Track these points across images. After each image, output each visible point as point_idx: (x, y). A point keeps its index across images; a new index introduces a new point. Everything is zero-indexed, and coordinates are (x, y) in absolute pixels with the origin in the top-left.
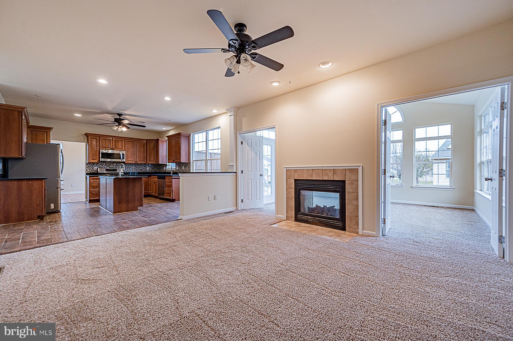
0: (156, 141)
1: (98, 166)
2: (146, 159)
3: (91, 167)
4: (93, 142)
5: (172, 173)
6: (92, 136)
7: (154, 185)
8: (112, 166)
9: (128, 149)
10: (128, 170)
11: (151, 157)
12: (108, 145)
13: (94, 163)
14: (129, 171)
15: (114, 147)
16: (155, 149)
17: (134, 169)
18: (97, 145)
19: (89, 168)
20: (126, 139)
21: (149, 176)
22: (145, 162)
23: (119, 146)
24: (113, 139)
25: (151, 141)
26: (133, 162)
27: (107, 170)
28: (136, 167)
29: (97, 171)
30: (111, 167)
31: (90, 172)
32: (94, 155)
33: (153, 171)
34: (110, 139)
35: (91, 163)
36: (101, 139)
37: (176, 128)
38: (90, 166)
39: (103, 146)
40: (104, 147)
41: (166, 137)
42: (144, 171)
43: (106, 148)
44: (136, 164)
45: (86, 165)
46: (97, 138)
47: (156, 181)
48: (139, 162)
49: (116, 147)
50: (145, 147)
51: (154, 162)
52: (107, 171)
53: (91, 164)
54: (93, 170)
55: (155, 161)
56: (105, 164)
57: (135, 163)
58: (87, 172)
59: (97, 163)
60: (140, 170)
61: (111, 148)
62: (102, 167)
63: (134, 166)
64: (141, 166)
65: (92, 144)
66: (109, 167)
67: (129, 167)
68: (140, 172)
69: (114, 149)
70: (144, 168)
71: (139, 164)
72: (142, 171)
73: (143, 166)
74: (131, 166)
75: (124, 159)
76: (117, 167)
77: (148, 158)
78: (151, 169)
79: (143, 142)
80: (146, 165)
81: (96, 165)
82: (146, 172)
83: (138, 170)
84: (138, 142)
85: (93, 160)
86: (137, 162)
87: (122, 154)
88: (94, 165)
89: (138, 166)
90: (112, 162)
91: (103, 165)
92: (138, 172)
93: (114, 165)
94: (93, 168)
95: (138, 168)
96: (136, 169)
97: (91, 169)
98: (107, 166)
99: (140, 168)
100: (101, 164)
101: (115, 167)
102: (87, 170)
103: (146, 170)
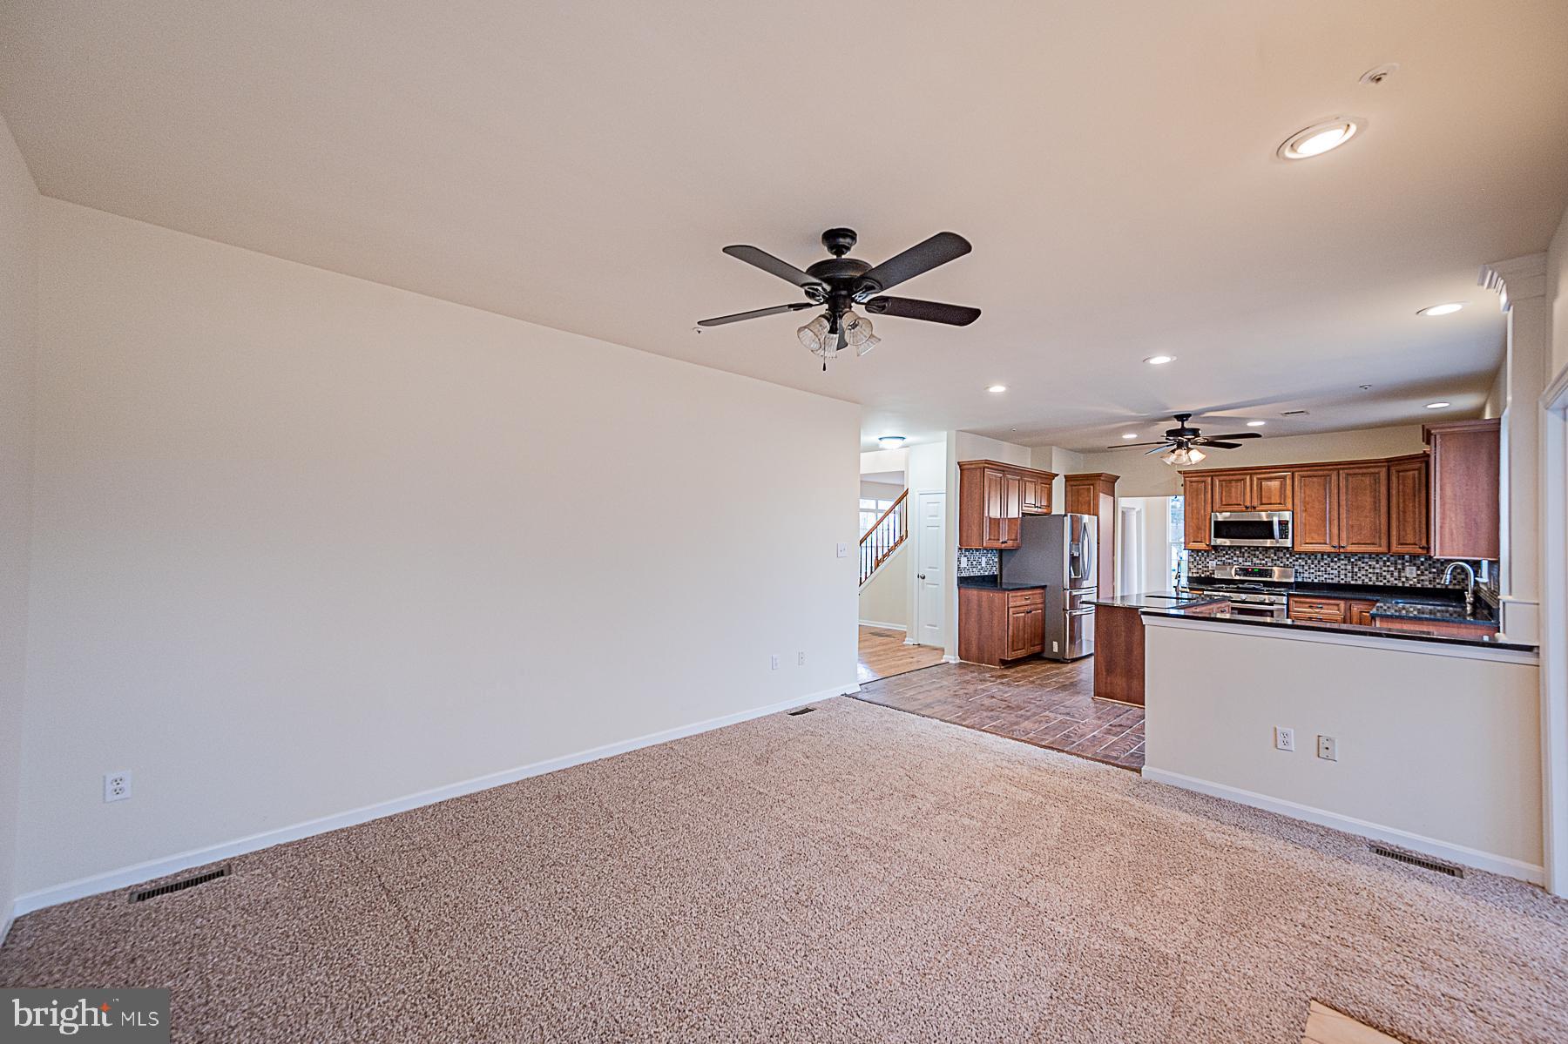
0: (1423, 464)
1: (1218, 558)
2: (1384, 537)
3: (1200, 562)
4: (1195, 493)
6: (1192, 477)
8: (1260, 560)
9: (1305, 501)
10: (1320, 573)
11: (1405, 530)
12: (1236, 498)
13: (1207, 551)
14: (1321, 578)
15: (1255, 504)
17: (1343, 572)
18: (1205, 501)
19: (1196, 564)
20: (1297, 471)
22: (1383, 549)
23: (1273, 498)
24: (1252, 478)
25: (1404, 465)
26: (1327, 548)
27: (1241, 571)
28: (1354, 565)
30: (1258, 562)
31: (1198, 575)
32: (1199, 529)
34: (1244, 480)
35: (1198, 551)
36: (1216, 483)
38: (1198, 558)
39: (1222, 501)
40: (1225, 503)
42: (1392, 581)
43: (1230, 506)
46: (1204, 482)
48: (1351, 548)
49: (1261, 501)
50: (1384, 488)
52: (1240, 575)
54: (1205, 569)
55: (1424, 543)
56: (1241, 552)
57: (1333, 550)
58: (1190, 575)
59: (1217, 551)
60: (1374, 578)
61: (1248, 504)
62: (1230, 561)
63: (1342, 562)
64: (1374, 563)
65: (1192, 498)
66: (1250, 564)
67: (1322, 564)
68: (1371, 583)
69: (1254, 508)
70: (1392, 569)
71: (1367, 556)
72: (1381, 581)
73: (1388, 564)
74: (1332, 562)
75: (1287, 537)
76: (1279, 562)
77: (1394, 532)
78: (1431, 575)
79: (1372, 470)
80: (1403, 559)
81: (1213, 556)
82: (1400, 585)
83: (1363, 578)
84: (1347, 474)
85: (1194, 542)
86: (1343, 547)
87: (1279, 521)
88: (1208, 556)
89: (1363, 563)
90: (1260, 548)
91: (1232, 556)
92: (1362, 583)
93: (1266, 557)
94: (1206, 565)
95: (1359, 570)
96: (1353, 572)
97: (1201, 567)
98: (1246, 559)
99: (1374, 568)
100: (1227, 552)
101: (1272, 562)
102: (1190, 568)
103: (1404, 579)
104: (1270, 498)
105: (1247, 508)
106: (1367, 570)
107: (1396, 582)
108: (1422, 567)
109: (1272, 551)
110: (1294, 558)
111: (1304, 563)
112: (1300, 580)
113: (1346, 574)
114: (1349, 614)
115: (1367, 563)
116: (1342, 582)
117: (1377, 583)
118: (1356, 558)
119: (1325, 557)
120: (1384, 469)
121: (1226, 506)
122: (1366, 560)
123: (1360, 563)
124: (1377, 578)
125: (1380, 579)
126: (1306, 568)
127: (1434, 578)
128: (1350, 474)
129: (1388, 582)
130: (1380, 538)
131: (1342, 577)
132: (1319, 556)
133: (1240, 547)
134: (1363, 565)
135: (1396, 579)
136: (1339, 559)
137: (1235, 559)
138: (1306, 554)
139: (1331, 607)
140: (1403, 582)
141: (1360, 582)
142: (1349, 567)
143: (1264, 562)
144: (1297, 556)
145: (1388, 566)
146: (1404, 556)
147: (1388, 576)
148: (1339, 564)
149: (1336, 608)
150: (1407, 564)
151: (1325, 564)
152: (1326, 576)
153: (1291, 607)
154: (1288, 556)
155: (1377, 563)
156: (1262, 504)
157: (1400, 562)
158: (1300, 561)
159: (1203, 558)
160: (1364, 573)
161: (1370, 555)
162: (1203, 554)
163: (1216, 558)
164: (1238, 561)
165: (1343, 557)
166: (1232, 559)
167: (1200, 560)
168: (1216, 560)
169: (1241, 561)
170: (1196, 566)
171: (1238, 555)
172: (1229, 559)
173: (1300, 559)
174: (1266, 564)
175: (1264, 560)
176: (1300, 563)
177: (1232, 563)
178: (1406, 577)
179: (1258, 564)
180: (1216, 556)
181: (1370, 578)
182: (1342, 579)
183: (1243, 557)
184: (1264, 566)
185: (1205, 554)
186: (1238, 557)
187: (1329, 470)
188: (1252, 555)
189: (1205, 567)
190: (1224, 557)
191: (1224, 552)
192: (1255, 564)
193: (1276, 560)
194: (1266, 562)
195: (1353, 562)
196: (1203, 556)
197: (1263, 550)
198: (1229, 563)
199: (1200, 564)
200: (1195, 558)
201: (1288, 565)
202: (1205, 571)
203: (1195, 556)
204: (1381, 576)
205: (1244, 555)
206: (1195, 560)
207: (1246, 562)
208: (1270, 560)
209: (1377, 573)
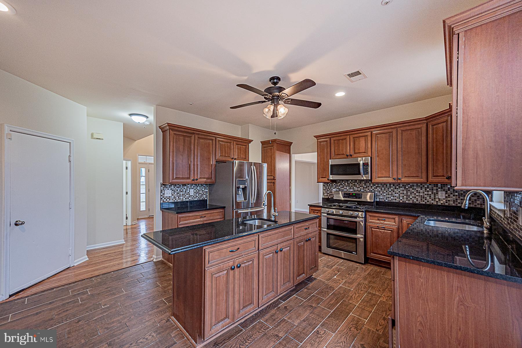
0: (449, 114)
1: (337, 187)
2: (424, 171)
3: (329, 190)
4: (322, 149)
6: (320, 139)
8: (358, 188)
10: (389, 196)
11: (437, 166)
12: (342, 150)
14: (389, 199)
15: (352, 153)
16: (449, 138)
17: (402, 195)
18: (327, 153)
19: (326, 191)
20: (374, 131)
22: (423, 180)
23: (361, 149)
24: (350, 137)
25: (438, 119)
26: (390, 180)
27: (346, 195)
31: (328, 197)
32: (324, 170)
34: (346, 138)
36: (332, 142)
38: (327, 187)
40: (336, 154)
42: (430, 201)
44: (398, 184)
45: (324, 186)
46: (327, 142)
48: (404, 180)
49: (355, 151)
52: (346, 197)
53: (328, 185)
55: (449, 175)
56: (348, 184)
57: (394, 181)
58: (324, 197)
60: (419, 199)
61: (347, 153)
62: (343, 189)
63: (401, 189)
64: (420, 189)
65: (321, 152)
66: (352, 190)
67: (390, 190)
68: (418, 202)
69: (351, 155)
70: (430, 193)
71: (415, 184)
72: (424, 201)
73: (428, 189)
74: (395, 189)
76: (367, 189)
77: (430, 168)
78: (455, 197)
79: (417, 126)
80: (437, 186)
81: (335, 186)
82: (435, 203)
83: (413, 199)
84: (402, 131)
85: (322, 178)
86: (399, 179)
87: (363, 163)
88: (332, 186)
89: (413, 189)
90: (357, 181)
91: (344, 186)
92: (413, 202)
93: (361, 186)
94: (331, 191)
95: (411, 194)
96: (407, 195)
97: (328, 192)
98: (351, 187)
99: (419, 193)
100: (341, 183)
101: (364, 189)
102: (324, 193)
103: (437, 200)
104: (359, 149)
105: (347, 156)
106: (415, 194)
107: (433, 202)
108: (449, 192)
109: (364, 182)
110: (375, 187)
111: (380, 190)
112: (378, 200)
113: (403, 197)
114: (400, 225)
115: (415, 189)
116: (401, 201)
117: (421, 203)
118: (409, 186)
119: (392, 185)
120: (425, 125)
121: (338, 155)
122: (415, 187)
123: (411, 189)
124: (421, 199)
126: (381, 192)
127: (457, 199)
128: (403, 131)
129: (428, 201)
130: (422, 173)
131: (401, 198)
132: (388, 185)
133: (348, 180)
135: (432, 200)
136: (399, 187)
137: (345, 187)
138: (381, 184)
139: (390, 220)
140: (437, 202)
141: (411, 202)
142: (405, 192)
143: (359, 189)
144: (377, 185)
145: (428, 191)
146: (437, 184)
147: (428, 198)
148: (399, 190)
149: (393, 220)
150: (439, 190)
151: (392, 190)
152: (392, 198)
153: (367, 219)
154: (371, 185)
155: (421, 189)
156: (355, 153)
157: (435, 188)
158: (378, 188)
160: (413, 195)
161: (417, 184)
162: (330, 185)
163: (336, 187)
164: (346, 189)
165: (401, 186)
166: (344, 187)
167: (328, 188)
168: (336, 188)
169: (348, 189)
170: (326, 192)
171: (346, 185)
172: (342, 187)
173: (378, 187)
174: (361, 191)
175: (359, 188)
176: (378, 189)
177: (344, 190)
178: (439, 198)
179: (356, 190)
180: (336, 186)
181: (417, 199)
182: (401, 200)
183: (349, 186)
184: (359, 192)
185: (331, 185)
186: (346, 186)
187: (392, 128)
188: (353, 185)
189: (331, 192)
190: (340, 186)
191: (340, 184)
192: (355, 190)
193: (365, 188)
194: (361, 189)
195: (407, 189)
196: (330, 186)
197: (359, 182)
198: (342, 190)
199: (328, 191)
200: (326, 187)
201: (372, 191)
202: (331, 195)
203: (326, 186)
204: (424, 198)
205: (349, 185)
206: (326, 188)
207: (350, 189)
208: (362, 188)
209: (421, 196)
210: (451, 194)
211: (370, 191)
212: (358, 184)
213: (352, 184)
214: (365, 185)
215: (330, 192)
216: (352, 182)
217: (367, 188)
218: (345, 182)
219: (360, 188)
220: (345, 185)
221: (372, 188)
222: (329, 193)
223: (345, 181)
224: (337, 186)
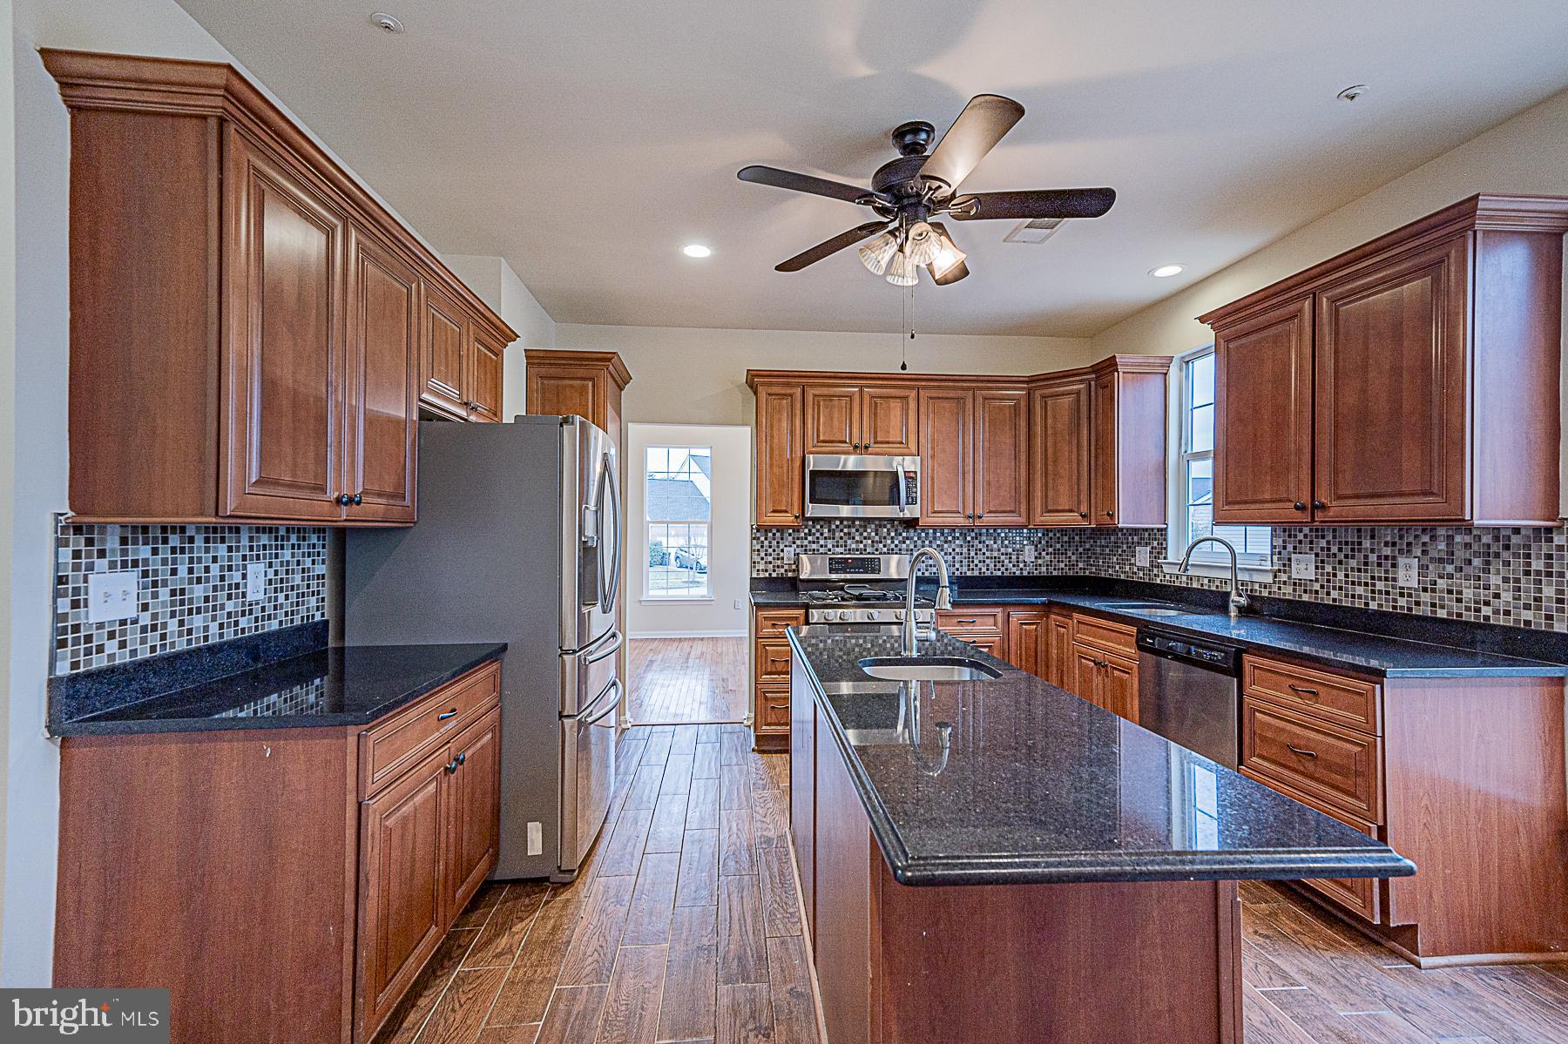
0: (1089, 381)
1: (798, 542)
2: (1024, 500)
3: (770, 550)
4: (776, 417)
5: (1243, 601)
6: (771, 384)
7: (1097, 680)
8: (858, 543)
9: (933, 440)
11: (1055, 489)
12: (840, 430)
13: (781, 529)
15: (866, 441)
16: (1085, 432)
17: (958, 558)
18: (792, 432)
19: (763, 554)
20: (924, 388)
21: (1048, 607)
23: (892, 431)
24: (861, 392)
25: (1059, 385)
26: (961, 521)
27: (837, 565)
28: (970, 546)
29: (794, 567)
30: (854, 546)
31: (767, 575)
32: (782, 486)
33: (1060, 568)
34: (850, 397)
35: (767, 529)
36: (809, 398)
37: (1271, 244)
38: (766, 543)
39: (818, 436)
40: (821, 438)
41: (1202, 319)
42: (1010, 568)
43: (829, 444)
44: (971, 532)
45: (754, 539)
46: (791, 395)
47: (1126, 662)
48: (989, 519)
49: (875, 437)
50: (1023, 424)
51: (1072, 519)
52: (837, 571)
53: (770, 535)
54: (779, 562)
55: (1084, 509)
56: (829, 531)
57: (966, 522)
58: (754, 575)
59: (796, 530)
60: (992, 565)
61: (856, 441)
62: (814, 546)
63: (957, 542)
64: (992, 542)
65: (772, 426)
66: (842, 550)
68: (988, 573)
69: (867, 448)
70: (1010, 550)
71: (984, 531)
72: (999, 570)
73: (1006, 542)
74: (946, 542)
75: (914, 502)
76: (881, 545)
77: (1038, 494)
78: (1048, 557)
81: (790, 538)
82: (1018, 573)
83: (980, 565)
84: (983, 398)
85: (774, 511)
86: (980, 517)
87: (906, 473)
88: (782, 539)
89: (980, 542)
90: (857, 523)
91: (818, 538)
92: (980, 573)
93: (865, 538)
94: (778, 554)
95: (976, 554)
96: (969, 558)
97: (770, 559)
98: (838, 542)
99: (992, 550)
100: (810, 531)
101: (873, 546)
102: (754, 563)
103: (1021, 565)
104: (887, 432)
105: (856, 447)
107: (1014, 569)
108: (1039, 546)
109: (873, 526)
110: (900, 538)
111: (912, 546)
113: (961, 562)
115: (984, 542)
117: (994, 573)
118: (973, 534)
119: (938, 534)
120: (1025, 393)
121: (824, 442)
122: (984, 538)
123: (976, 542)
124: (995, 566)
125: (999, 566)
129: (1007, 569)
131: (957, 565)
133: (829, 520)
134: (980, 546)
135: (1014, 566)
136: (954, 538)
137: (822, 542)
140: (1021, 569)
141: (976, 573)
142: (965, 550)
143: (861, 546)
145: (1006, 547)
147: (1007, 561)
148: (953, 546)
150: (1025, 542)
154: (893, 534)
155: (995, 543)
156: (878, 443)
158: (908, 542)
159: (774, 543)
160: (981, 557)
161: (987, 530)
162: (774, 534)
163: (794, 543)
164: (826, 546)
165: (957, 535)
166: (818, 542)
167: (770, 547)
168: (795, 546)
169: (830, 546)
170: (762, 559)
171: (826, 535)
172: (814, 542)
173: (908, 538)
174: (865, 550)
175: (861, 542)
176: (908, 546)
177: (818, 550)
178: (1025, 562)
179: (853, 549)
180: (794, 538)
181: (988, 565)
182: (958, 569)
183: (834, 538)
184: (861, 553)
185: (778, 535)
186: (826, 538)
187: (963, 389)
188: (845, 534)
189: (778, 559)
190: (806, 539)
191: (806, 531)
192: (850, 550)
193: (877, 542)
194: (865, 546)
195: (969, 542)
196: (774, 539)
197: (860, 526)
198: (814, 550)
199: (770, 555)
200: (762, 542)
201: (893, 550)
202: (778, 567)
203: (762, 539)
204: (999, 562)
205: (834, 534)
206: (762, 547)
207: (838, 546)
208: (870, 542)
209: (995, 558)
210: (1044, 550)
211: (888, 550)
212: (857, 530)
213: (842, 531)
214: (877, 534)
215: (774, 559)
216: (841, 527)
217: (881, 542)
218: (822, 527)
219: (864, 541)
220: (822, 534)
221: (893, 542)
222: (770, 563)
223: (822, 523)
224: (798, 539)
